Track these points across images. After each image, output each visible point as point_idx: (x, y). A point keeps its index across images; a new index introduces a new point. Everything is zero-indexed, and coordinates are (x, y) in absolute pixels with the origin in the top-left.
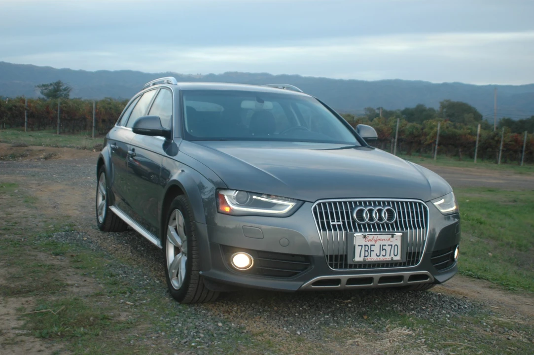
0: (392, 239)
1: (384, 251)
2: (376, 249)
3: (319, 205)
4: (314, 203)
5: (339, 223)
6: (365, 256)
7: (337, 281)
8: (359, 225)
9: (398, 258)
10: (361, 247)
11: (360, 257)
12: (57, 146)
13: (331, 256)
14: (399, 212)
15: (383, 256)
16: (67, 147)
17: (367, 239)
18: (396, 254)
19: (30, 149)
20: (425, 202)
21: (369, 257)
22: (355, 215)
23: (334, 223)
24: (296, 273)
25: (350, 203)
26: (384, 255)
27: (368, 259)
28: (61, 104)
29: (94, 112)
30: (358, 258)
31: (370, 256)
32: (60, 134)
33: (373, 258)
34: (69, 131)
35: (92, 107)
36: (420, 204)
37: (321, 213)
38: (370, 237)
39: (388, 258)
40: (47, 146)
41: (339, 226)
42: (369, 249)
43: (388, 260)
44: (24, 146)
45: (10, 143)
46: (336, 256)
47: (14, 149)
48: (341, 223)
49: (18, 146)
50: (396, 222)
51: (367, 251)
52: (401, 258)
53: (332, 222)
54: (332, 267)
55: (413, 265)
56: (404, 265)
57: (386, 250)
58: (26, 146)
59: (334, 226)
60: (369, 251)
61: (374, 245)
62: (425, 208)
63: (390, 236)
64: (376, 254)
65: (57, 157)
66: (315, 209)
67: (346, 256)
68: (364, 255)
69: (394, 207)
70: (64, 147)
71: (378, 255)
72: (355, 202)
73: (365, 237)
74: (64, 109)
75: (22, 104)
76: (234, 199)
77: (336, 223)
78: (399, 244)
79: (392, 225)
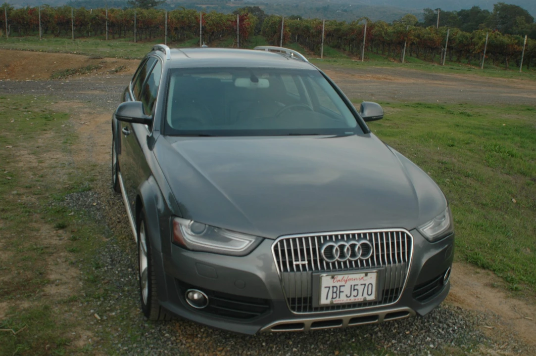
0: (365, 278)
1: (356, 291)
2: (346, 290)
3: (282, 242)
4: (275, 240)
5: (303, 263)
6: (333, 298)
7: (301, 325)
8: (328, 264)
9: (372, 297)
10: (328, 289)
11: (327, 298)
12: (128, 59)
13: (293, 300)
14: (377, 245)
15: (354, 296)
16: (137, 59)
17: (335, 280)
18: (370, 293)
19: (105, 61)
20: (409, 231)
21: (337, 299)
22: (323, 251)
23: (298, 263)
24: (253, 316)
25: (319, 237)
26: (356, 295)
27: (337, 301)
28: (137, 14)
29: (166, 22)
30: (324, 301)
31: (339, 297)
32: (136, 42)
33: (343, 299)
34: (146, 38)
35: (164, 17)
36: (403, 233)
37: (283, 251)
38: (340, 277)
39: (360, 298)
40: (120, 58)
41: (304, 266)
42: (337, 291)
43: (360, 300)
44: (99, 59)
45: (88, 55)
46: (299, 299)
47: (91, 61)
48: (306, 262)
49: (94, 59)
50: (372, 257)
51: (336, 292)
52: (375, 297)
53: (296, 261)
54: (294, 310)
55: (390, 301)
56: (380, 303)
57: (358, 290)
58: (102, 58)
59: (297, 266)
60: (338, 292)
61: (344, 286)
62: (409, 237)
63: (364, 275)
64: (347, 296)
65: (126, 70)
66: (276, 246)
67: (311, 298)
68: (331, 297)
69: (371, 240)
70: (134, 59)
71: (349, 295)
72: (325, 237)
73: (333, 277)
74: (140, 19)
75: (103, 15)
76: (189, 228)
77: (300, 263)
78: (374, 281)
79: (367, 261)
